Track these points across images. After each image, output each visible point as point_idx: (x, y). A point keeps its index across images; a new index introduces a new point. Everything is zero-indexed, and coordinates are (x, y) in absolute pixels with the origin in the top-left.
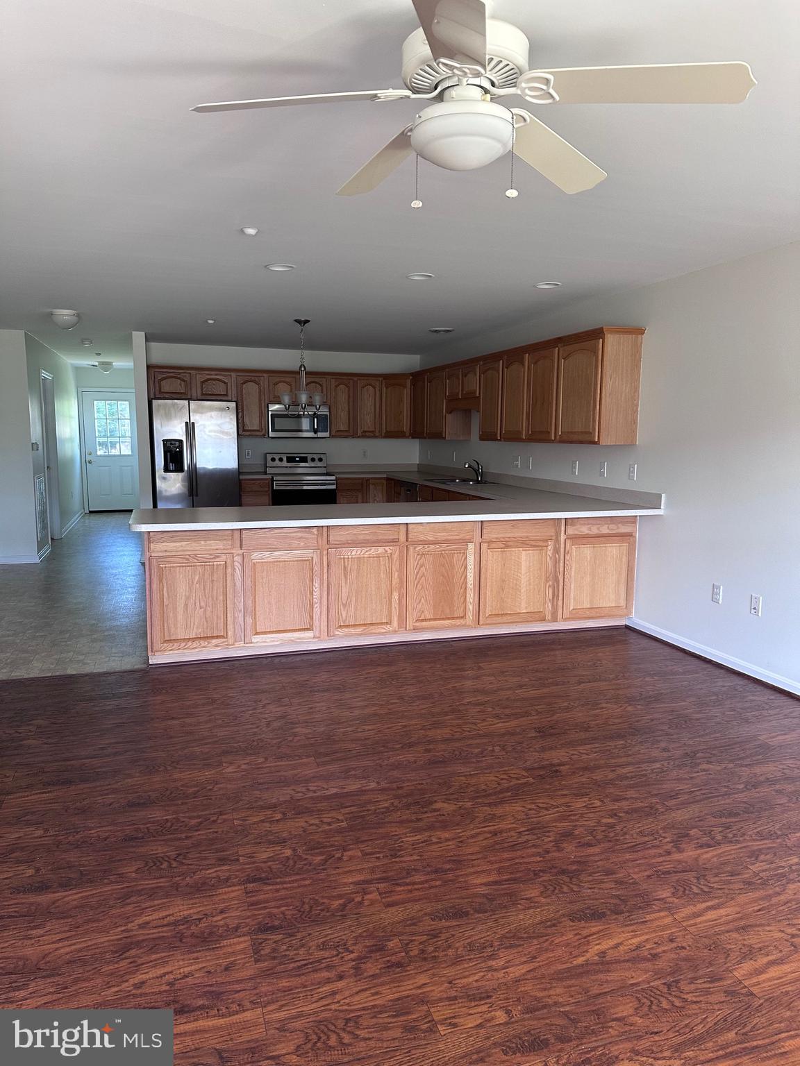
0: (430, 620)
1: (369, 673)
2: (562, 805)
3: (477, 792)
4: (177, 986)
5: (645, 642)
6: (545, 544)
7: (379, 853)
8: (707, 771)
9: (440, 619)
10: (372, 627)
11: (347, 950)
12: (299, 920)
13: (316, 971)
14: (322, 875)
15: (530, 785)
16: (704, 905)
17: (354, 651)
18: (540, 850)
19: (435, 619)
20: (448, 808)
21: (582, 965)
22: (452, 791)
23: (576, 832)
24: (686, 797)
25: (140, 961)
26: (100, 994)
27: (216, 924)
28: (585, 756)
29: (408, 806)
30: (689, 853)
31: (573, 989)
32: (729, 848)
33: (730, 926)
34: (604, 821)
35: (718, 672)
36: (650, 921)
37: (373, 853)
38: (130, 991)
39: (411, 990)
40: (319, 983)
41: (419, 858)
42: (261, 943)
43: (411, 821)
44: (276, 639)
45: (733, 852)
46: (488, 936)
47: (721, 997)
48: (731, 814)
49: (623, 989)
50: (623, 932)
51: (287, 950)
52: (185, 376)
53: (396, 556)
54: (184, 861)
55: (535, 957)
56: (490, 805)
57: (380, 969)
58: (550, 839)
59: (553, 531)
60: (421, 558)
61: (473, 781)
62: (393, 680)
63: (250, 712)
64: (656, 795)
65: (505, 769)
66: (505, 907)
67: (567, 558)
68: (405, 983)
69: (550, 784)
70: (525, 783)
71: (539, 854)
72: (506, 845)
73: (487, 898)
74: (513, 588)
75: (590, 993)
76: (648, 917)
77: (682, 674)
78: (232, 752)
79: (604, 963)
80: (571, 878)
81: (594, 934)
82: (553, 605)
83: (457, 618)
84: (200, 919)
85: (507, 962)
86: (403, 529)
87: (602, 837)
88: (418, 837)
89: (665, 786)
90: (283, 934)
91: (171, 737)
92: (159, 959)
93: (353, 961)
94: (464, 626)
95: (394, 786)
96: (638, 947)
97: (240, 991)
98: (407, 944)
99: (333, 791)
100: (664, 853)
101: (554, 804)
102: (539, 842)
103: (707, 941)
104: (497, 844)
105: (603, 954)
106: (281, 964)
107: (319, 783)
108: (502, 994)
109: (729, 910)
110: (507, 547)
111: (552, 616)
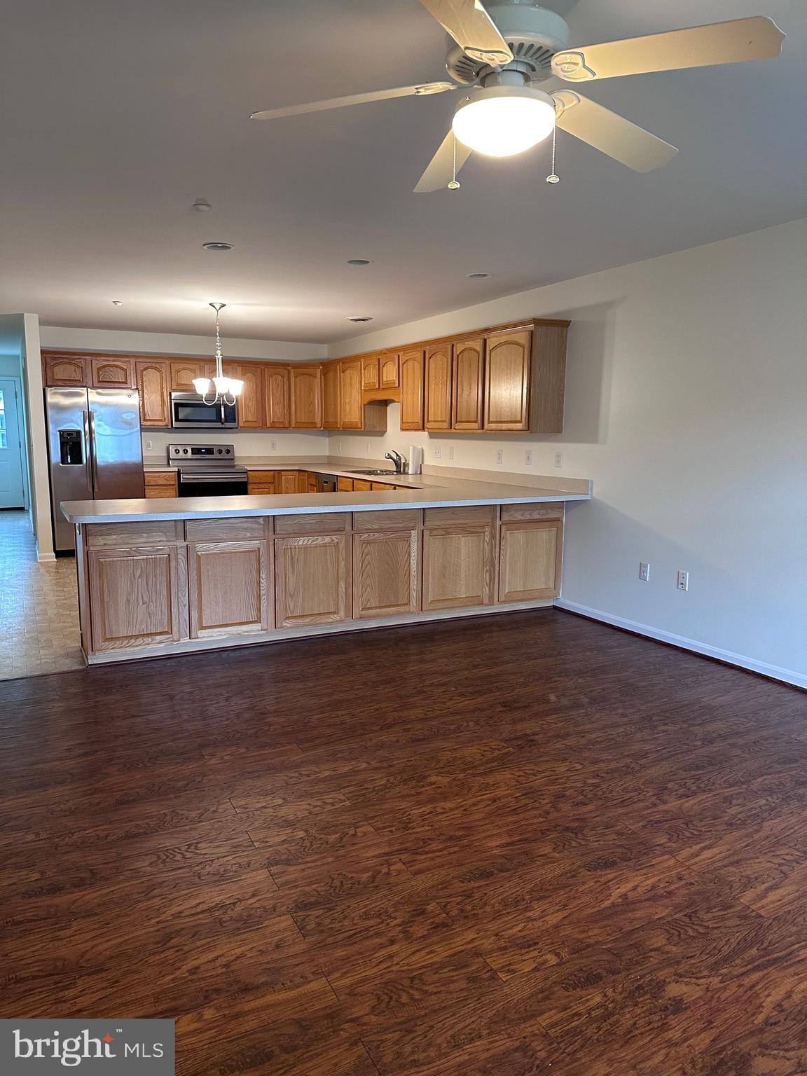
0: (376, 608)
1: (324, 662)
2: (547, 770)
3: (465, 765)
4: (233, 968)
5: (575, 621)
6: (483, 530)
7: (391, 826)
8: (666, 731)
9: (385, 607)
10: (319, 618)
11: (390, 916)
12: (333, 894)
13: (367, 938)
14: (342, 852)
15: (511, 754)
16: (699, 846)
17: (302, 642)
18: (540, 812)
19: (380, 607)
20: (443, 780)
21: (610, 907)
22: (441, 764)
23: (568, 793)
24: (655, 755)
25: (186, 948)
26: (155, 984)
27: (251, 907)
28: (553, 726)
29: (405, 781)
30: (673, 804)
31: (608, 928)
32: (705, 797)
33: (726, 862)
34: (590, 781)
35: (648, 644)
36: (656, 864)
37: (384, 828)
38: (186, 977)
39: (463, 945)
40: (374, 949)
41: (430, 828)
42: (304, 919)
43: (413, 795)
44: (223, 633)
45: (709, 799)
46: (517, 891)
47: (736, 921)
48: (697, 768)
49: (652, 924)
50: (637, 876)
51: (331, 923)
52: (81, 362)
53: (342, 545)
54: (197, 851)
55: (566, 905)
56: (480, 774)
57: (427, 930)
58: (545, 801)
59: (490, 517)
60: (366, 546)
61: (458, 755)
62: (350, 667)
63: (215, 705)
64: (628, 756)
65: (485, 741)
66: (524, 864)
67: (503, 543)
68: (455, 940)
69: (530, 752)
70: (507, 753)
71: (540, 816)
72: (508, 810)
73: (506, 858)
74: (453, 574)
75: (624, 930)
76: (654, 862)
77: (617, 647)
78: (209, 745)
79: (627, 904)
80: (576, 834)
81: (611, 880)
82: (490, 589)
83: (401, 605)
84: (234, 904)
85: (542, 912)
86: (349, 517)
87: (591, 796)
88: (423, 809)
89: (633, 748)
90: (323, 909)
91: (139, 735)
92: (205, 944)
93: (400, 926)
94: (409, 612)
95: (385, 764)
96: (654, 887)
97: (299, 964)
98: (445, 906)
99: (327, 773)
100: (651, 806)
101: (540, 770)
102: (537, 805)
103: (709, 876)
104: (499, 809)
105: (624, 896)
106: (330, 936)
107: (310, 767)
108: (547, 940)
109: (722, 848)
110: (449, 533)
111: (489, 601)
